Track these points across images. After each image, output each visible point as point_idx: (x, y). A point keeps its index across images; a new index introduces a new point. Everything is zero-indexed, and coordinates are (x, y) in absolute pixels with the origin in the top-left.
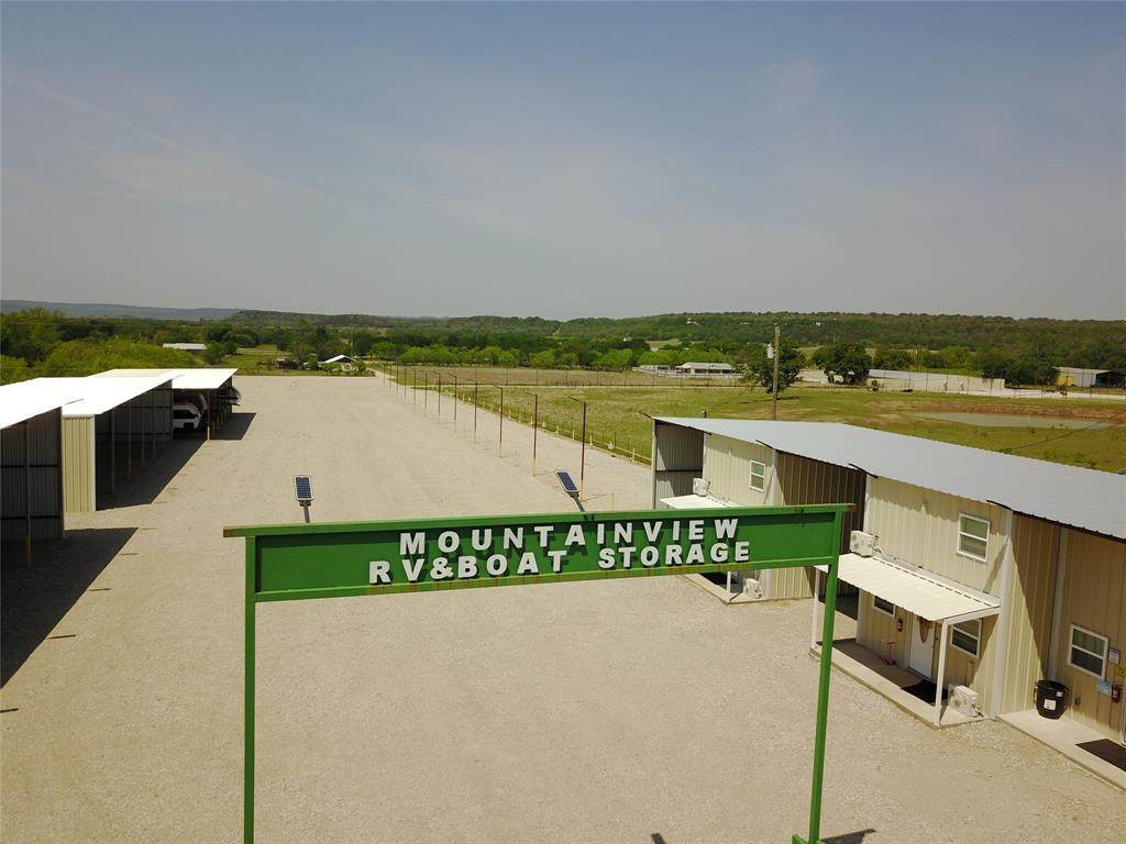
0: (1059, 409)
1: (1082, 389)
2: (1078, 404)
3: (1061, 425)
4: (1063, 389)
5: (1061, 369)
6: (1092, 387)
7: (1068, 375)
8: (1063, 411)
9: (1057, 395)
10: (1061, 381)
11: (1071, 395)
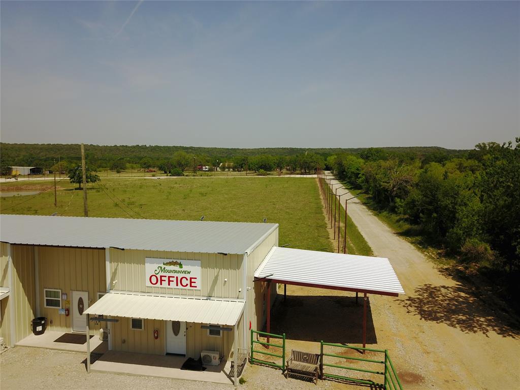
0: (15, 187)
1: (24, 176)
2: (24, 183)
3: (18, 194)
4: (15, 176)
5: (13, 167)
6: (29, 175)
7: (16, 170)
8: (18, 187)
9: (13, 180)
10: (14, 173)
11: (20, 179)
